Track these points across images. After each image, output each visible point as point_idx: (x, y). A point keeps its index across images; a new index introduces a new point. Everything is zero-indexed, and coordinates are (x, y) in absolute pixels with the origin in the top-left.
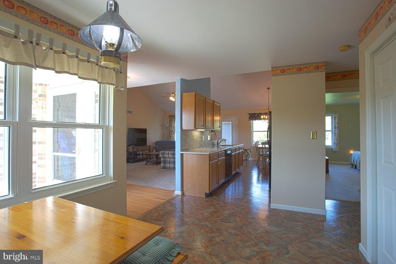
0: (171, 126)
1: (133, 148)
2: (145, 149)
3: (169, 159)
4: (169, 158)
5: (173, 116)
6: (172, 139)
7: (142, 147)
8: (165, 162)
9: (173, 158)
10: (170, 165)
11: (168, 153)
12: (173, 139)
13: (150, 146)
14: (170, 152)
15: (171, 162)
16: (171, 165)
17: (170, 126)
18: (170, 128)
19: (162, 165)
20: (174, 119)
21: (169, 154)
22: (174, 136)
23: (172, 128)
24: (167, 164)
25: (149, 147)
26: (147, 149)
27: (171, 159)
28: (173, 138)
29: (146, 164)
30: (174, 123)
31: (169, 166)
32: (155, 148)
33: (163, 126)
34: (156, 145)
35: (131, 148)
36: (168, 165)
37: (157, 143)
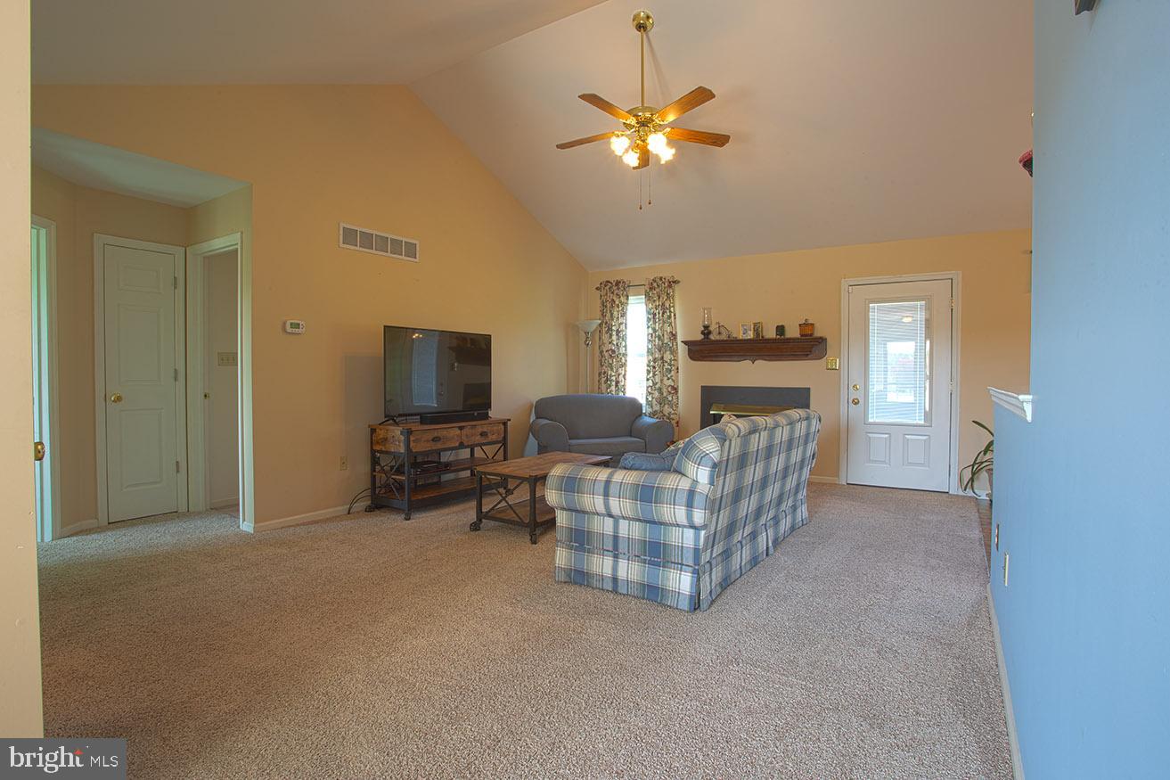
0: (610, 329)
1: (410, 432)
2: (478, 439)
3: (609, 522)
4: (610, 516)
5: (618, 283)
6: (613, 388)
7: (461, 428)
8: (581, 540)
9: (639, 520)
10: (615, 569)
11: (608, 483)
12: (617, 390)
13: (505, 424)
14: (619, 476)
15: (622, 547)
16: (623, 564)
17: (605, 330)
18: (605, 337)
19: (562, 557)
20: (623, 299)
21: (613, 489)
22: (621, 377)
23: (614, 337)
24: (596, 559)
25: (502, 427)
26: (494, 437)
27: (623, 524)
28: (617, 383)
29: (475, 527)
30: (624, 315)
31: (608, 571)
32: (532, 429)
33: (571, 329)
34: (537, 418)
35: (396, 432)
36: (602, 565)
37: (543, 408)
